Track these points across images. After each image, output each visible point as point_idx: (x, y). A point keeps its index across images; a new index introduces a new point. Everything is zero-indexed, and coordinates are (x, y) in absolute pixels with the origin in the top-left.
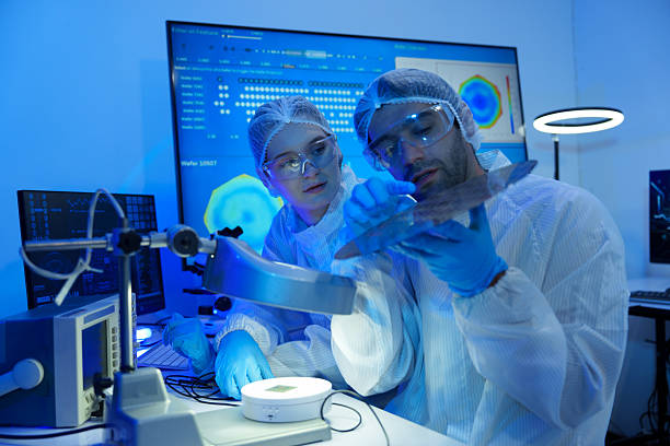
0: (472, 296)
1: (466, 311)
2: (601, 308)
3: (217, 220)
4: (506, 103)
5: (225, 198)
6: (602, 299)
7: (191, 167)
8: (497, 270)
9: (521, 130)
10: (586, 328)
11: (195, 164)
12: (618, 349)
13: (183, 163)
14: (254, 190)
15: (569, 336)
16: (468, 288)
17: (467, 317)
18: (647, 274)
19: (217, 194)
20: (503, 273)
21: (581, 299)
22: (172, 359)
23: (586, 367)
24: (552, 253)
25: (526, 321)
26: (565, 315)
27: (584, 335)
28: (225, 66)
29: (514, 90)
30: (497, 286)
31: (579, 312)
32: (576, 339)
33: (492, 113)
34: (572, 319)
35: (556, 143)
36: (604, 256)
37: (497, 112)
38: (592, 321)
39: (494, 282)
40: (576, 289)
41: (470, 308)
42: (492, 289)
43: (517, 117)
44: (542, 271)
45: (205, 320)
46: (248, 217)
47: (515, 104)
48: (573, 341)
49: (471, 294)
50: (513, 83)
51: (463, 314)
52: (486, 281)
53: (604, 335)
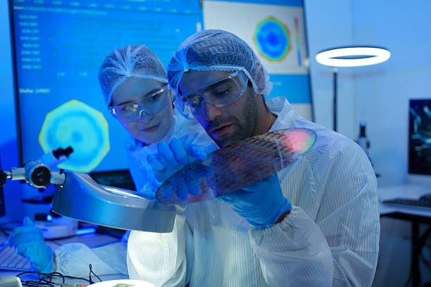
0: (264, 228)
1: (259, 241)
2: (360, 235)
3: (51, 139)
4: (294, 40)
5: (57, 121)
6: (361, 228)
7: (28, 94)
8: (283, 210)
9: (306, 63)
10: (349, 251)
11: (31, 91)
12: (371, 267)
13: (22, 91)
14: (83, 114)
15: (336, 257)
16: (261, 223)
17: (259, 245)
18: (406, 182)
19: (51, 117)
20: (288, 212)
21: (346, 228)
22: (16, 261)
23: (347, 281)
24: (326, 190)
25: (304, 248)
26: (334, 240)
27: (347, 257)
28: (57, 6)
29: (301, 29)
30: (283, 222)
31: (344, 237)
32: (342, 260)
33: (283, 48)
34: (338, 243)
35: (335, 75)
36: (364, 195)
37: (287, 47)
38: (353, 244)
39: (281, 220)
40: (342, 220)
41: (262, 237)
42: (278, 225)
43: (303, 53)
44: (317, 205)
45: (41, 225)
46: (77, 137)
47: (302, 41)
48: (339, 262)
49: (263, 227)
50: (300, 24)
51: (256, 241)
52: (274, 219)
53: (361, 256)
